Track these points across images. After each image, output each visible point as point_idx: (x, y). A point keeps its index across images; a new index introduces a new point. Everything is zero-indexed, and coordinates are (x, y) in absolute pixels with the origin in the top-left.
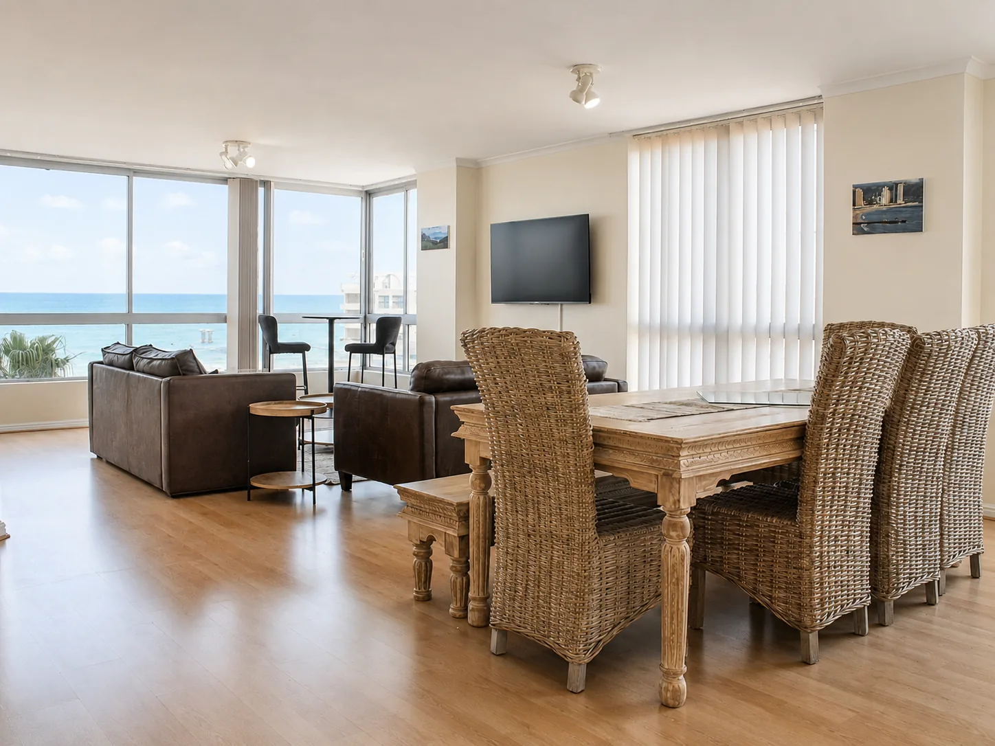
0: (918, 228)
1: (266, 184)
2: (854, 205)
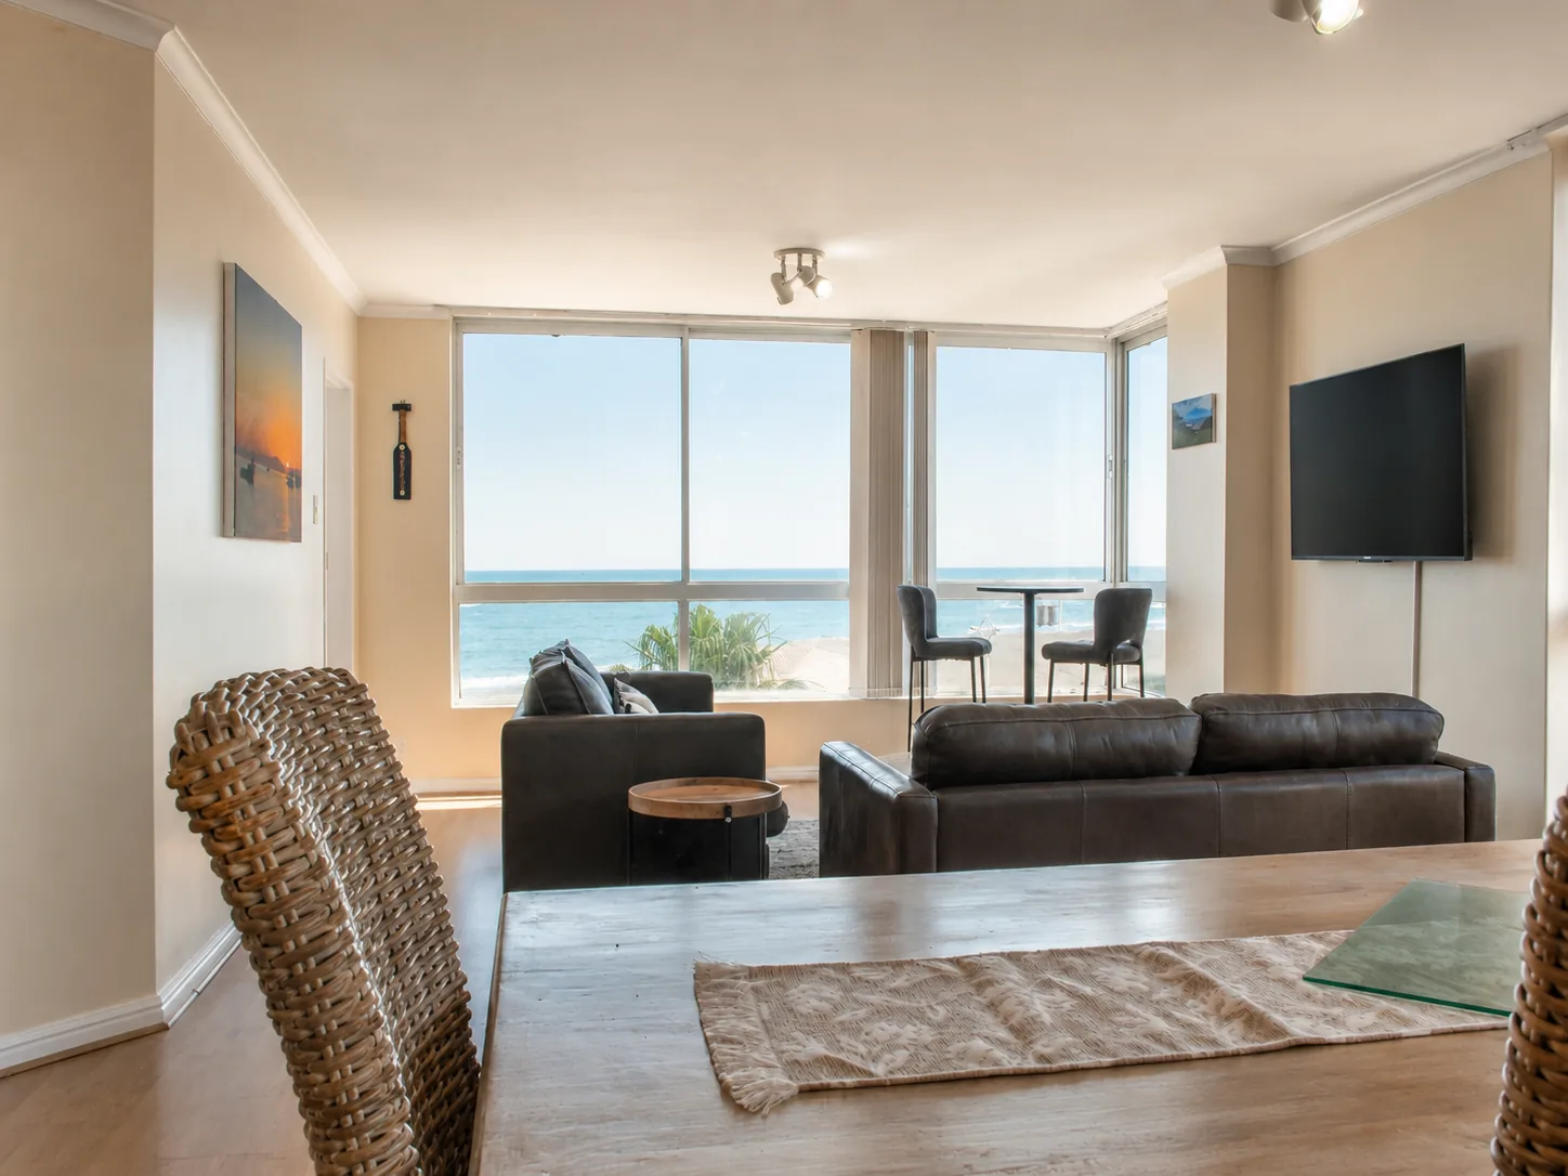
1: (921, 338)
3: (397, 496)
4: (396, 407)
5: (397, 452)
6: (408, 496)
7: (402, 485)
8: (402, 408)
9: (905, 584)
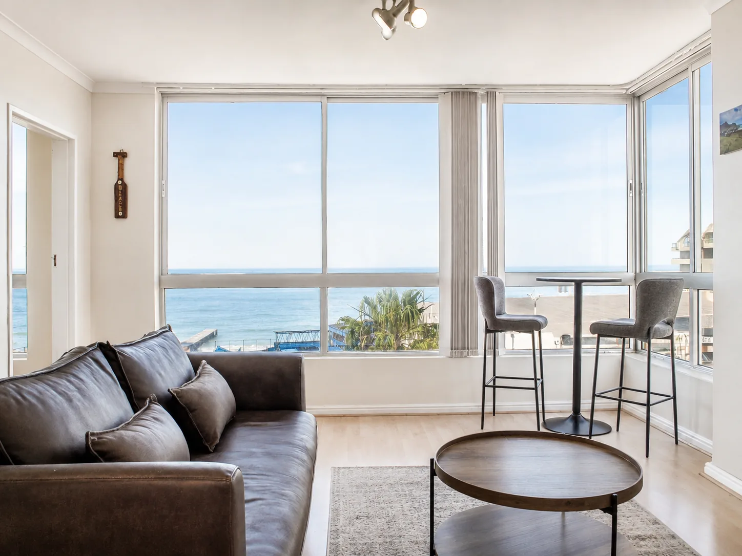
3: (117, 216)
4: (116, 155)
5: (116, 185)
6: (124, 216)
7: (121, 207)
8: (121, 156)
9: (480, 275)
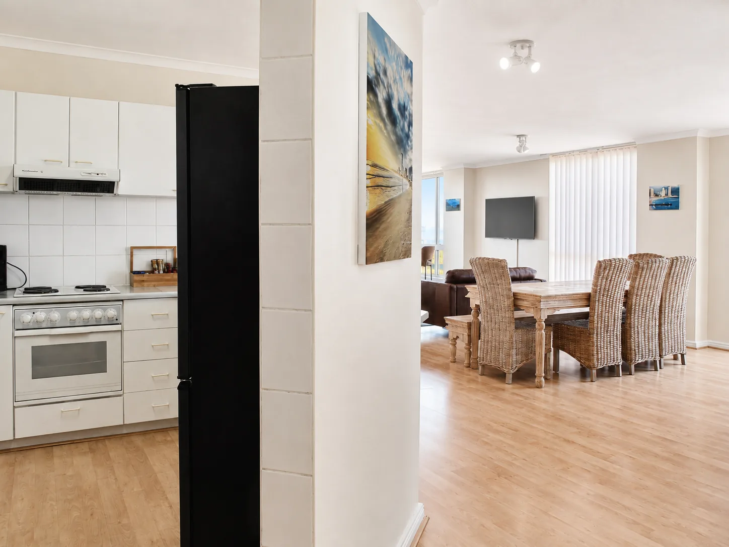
0: (677, 208)
2: (650, 196)
